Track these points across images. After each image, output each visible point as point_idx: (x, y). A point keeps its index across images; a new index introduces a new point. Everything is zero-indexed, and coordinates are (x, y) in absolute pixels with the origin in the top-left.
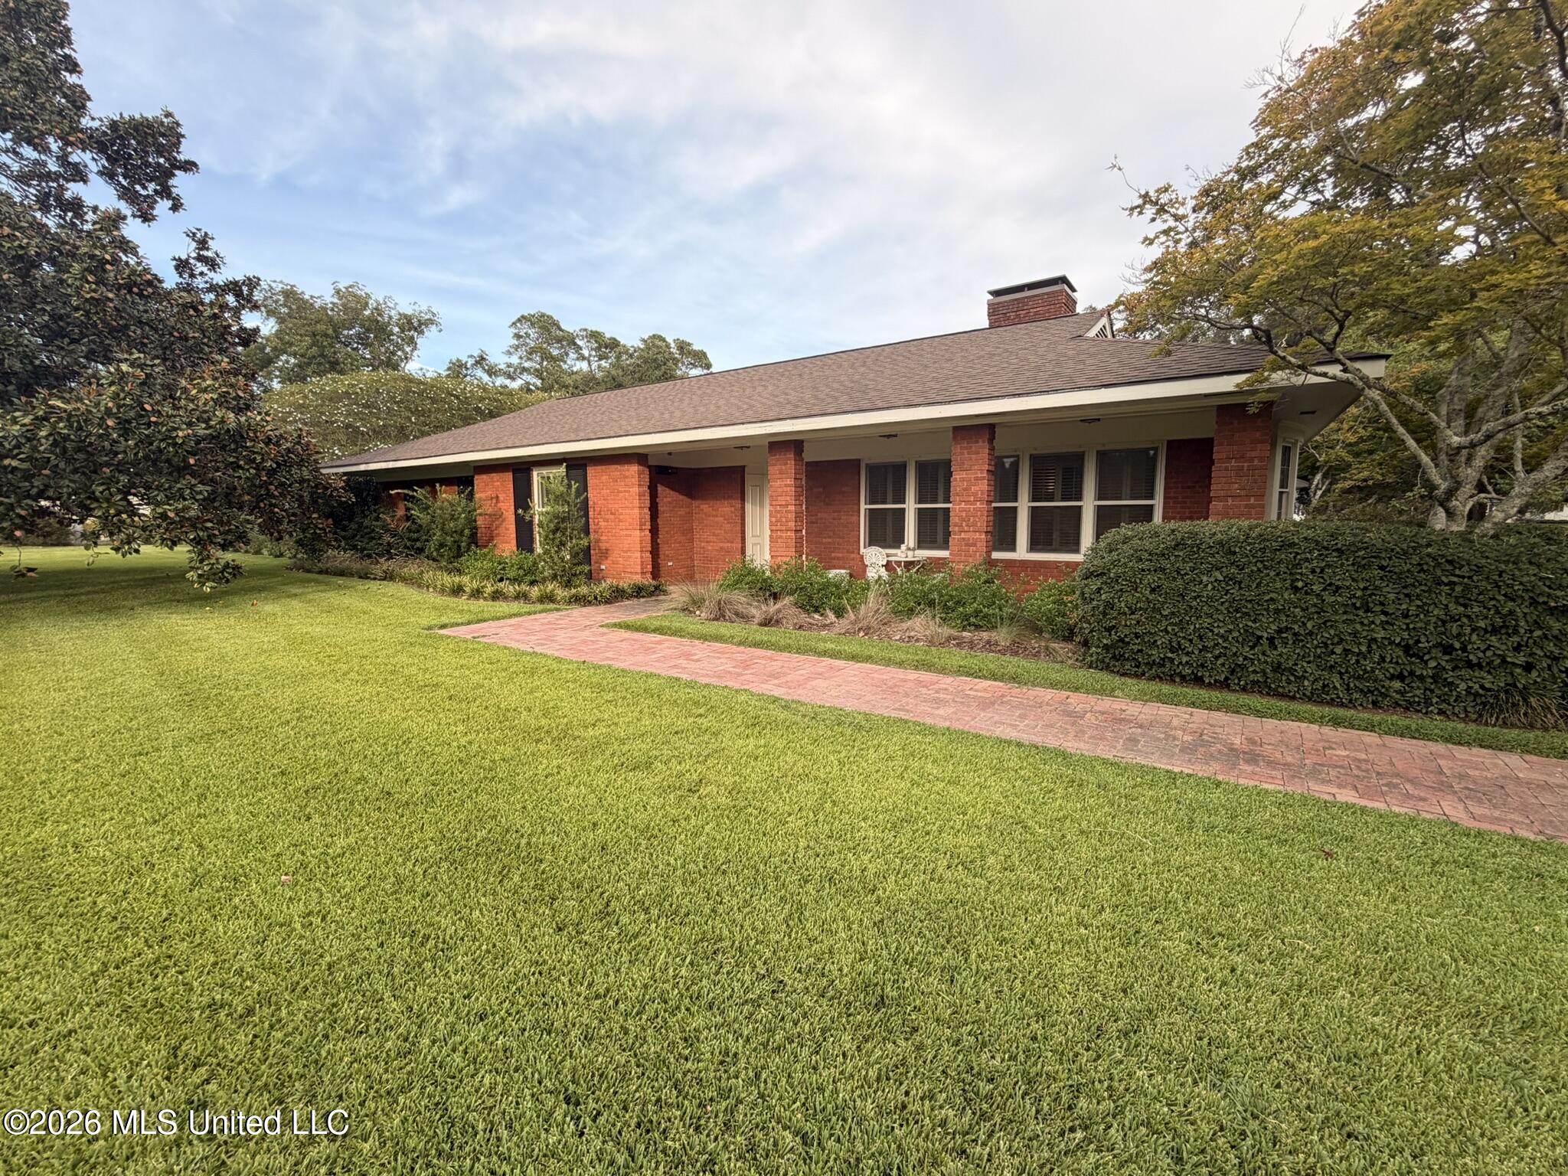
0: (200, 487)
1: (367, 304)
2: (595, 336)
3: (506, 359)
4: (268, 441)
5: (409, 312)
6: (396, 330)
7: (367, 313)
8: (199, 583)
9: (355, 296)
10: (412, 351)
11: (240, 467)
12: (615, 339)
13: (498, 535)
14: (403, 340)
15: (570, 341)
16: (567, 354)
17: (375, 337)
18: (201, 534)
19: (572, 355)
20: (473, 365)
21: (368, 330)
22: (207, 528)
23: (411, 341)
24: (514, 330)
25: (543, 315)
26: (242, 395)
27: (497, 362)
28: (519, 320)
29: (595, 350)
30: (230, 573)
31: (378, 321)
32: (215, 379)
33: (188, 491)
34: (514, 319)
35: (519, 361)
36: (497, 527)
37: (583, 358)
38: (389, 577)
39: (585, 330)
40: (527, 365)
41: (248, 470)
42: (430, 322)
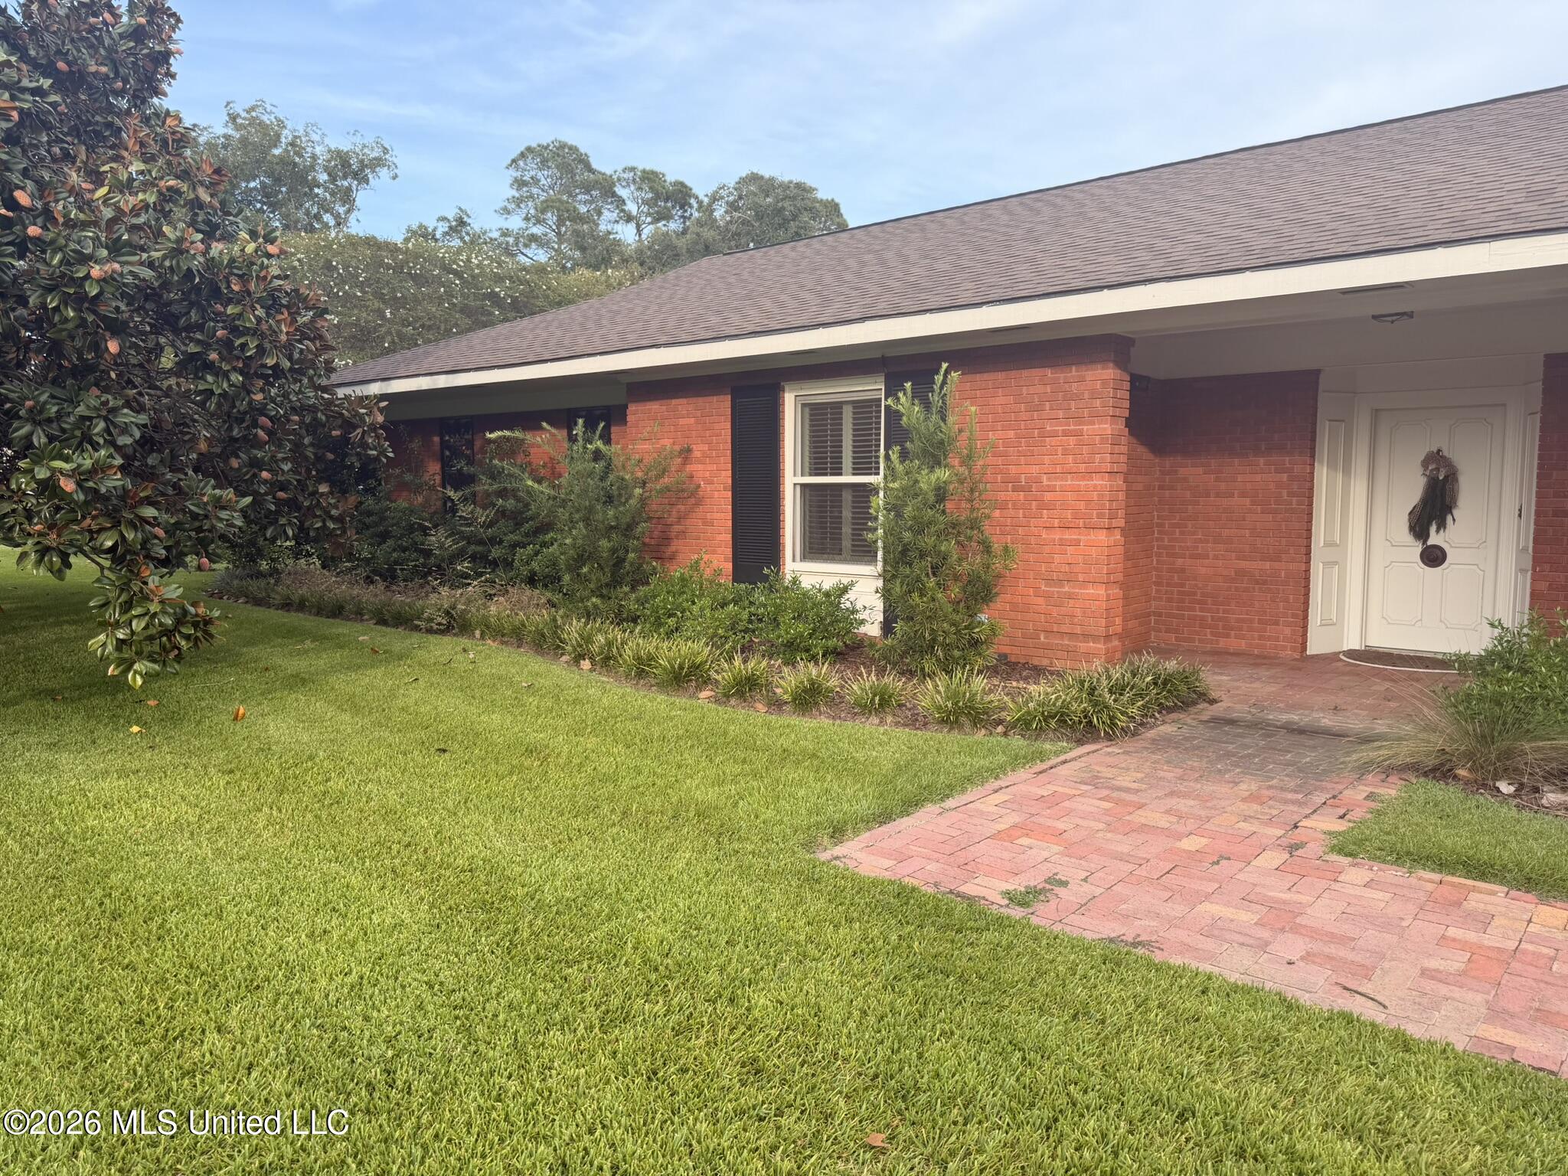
0: (127, 416)
1: (278, 136)
2: (650, 178)
3: (502, 222)
4: (272, 303)
5: (345, 147)
6: (323, 177)
7: (277, 152)
8: (120, 662)
9: (261, 124)
10: (349, 211)
11: (209, 367)
12: (682, 184)
13: (683, 533)
14: (333, 194)
15: (606, 188)
16: (600, 213)
17: (290, 191)
18: (130, 536)
19: (609, 215)
20: (446, 234)
21: (278, 181)
22: (144, 520)
23: (347, 197)
24: (514, 173)
25: (563, 146)
26: (205, 197)
27: (486, 227)
28: (522, 155)
29: (645, 202)
30: (187, 637)
31: (295, 164)
32: (148, 159)
33: (102, 425)
34: (515, 154)
35: (523, 225)
36: (680, 519)
37: (629, 218)
38: (455, 625)
39: (633, 169)
40: (537, 230)
41: (226, 375)
42: (378, 163)
